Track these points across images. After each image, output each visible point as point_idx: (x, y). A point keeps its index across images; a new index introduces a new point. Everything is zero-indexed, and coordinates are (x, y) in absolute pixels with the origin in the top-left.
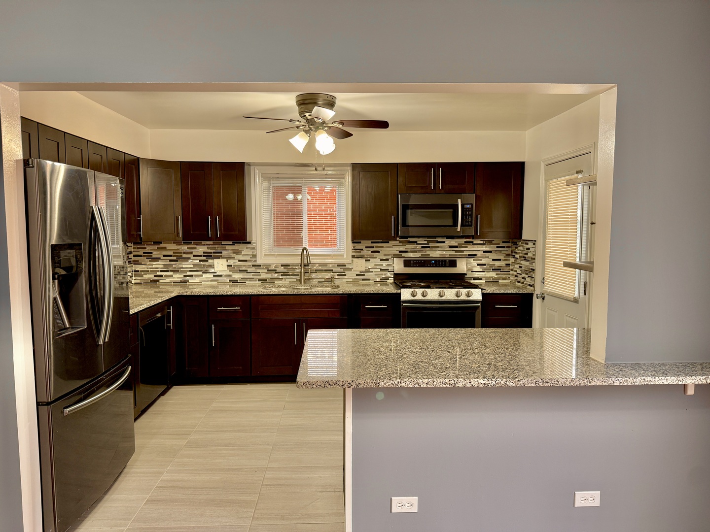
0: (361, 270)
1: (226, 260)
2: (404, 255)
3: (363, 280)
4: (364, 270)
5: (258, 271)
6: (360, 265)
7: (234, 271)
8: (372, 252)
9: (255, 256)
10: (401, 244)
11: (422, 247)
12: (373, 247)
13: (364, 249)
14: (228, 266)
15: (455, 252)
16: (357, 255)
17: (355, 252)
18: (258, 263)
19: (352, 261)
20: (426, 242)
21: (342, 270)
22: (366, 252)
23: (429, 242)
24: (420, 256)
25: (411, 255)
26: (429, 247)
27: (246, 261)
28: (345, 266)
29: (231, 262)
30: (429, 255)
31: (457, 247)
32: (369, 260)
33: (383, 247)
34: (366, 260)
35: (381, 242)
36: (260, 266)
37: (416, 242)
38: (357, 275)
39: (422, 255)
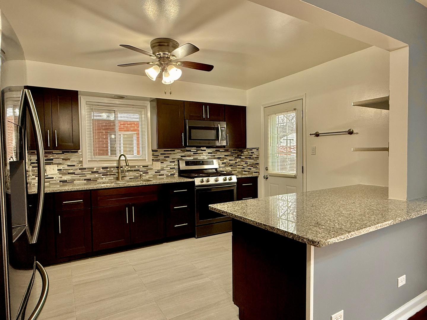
0: (158, 169)
1: (56, 165)
2: (183, 158)
3: (159, 175)
4: (160, 169)
5: (84, 173)
6: (158, 166)
7: (64, 174)
8: (165, 157)
9: (81, 162)
10: (182, 152)
11: (194, 153)
12: (165, 154)
13: (160, 155)
14: (58, 170)
15: (211, 156)
16: (156, 159)
17: (154, 158)
18: (84, 167)
19: (152, 163)
20: (196, 151)
21: (146, 170)
22: (162, 157)
25: (188, 158)
26: (197, 153)
27: (74, 166)
28: (148, 166)
29: (61, 167)
30: (197, 158)
31: (212, 153)
32: (163, 162)
33: (171, 154)
34: (161, 163)
35: (170, 151)
36: (85, 169)
37: (190, 150)
38: (155, 172)
39: (193, 158)
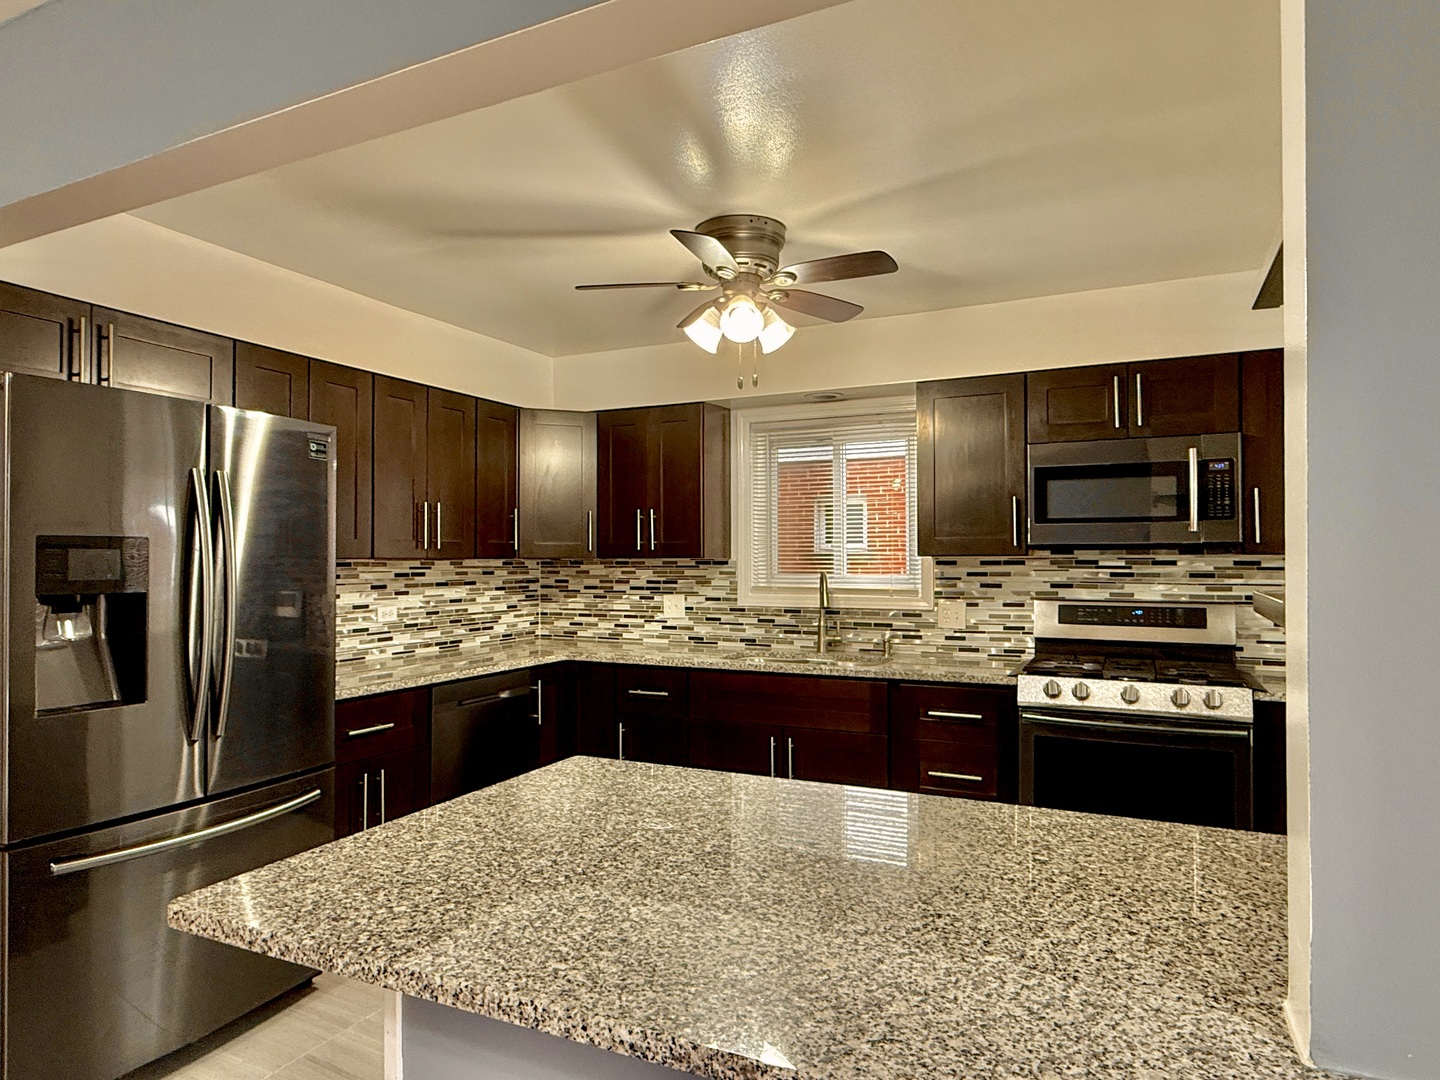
0: (957, 627)
1: (683, 596)
2: (1063, 593)
3: (961, 650)
4: (964, 628)
5: (741, 620)
6: (954, 615)
7: (698, 621)
8: (982, 586)
9: (734, 590)
10: (1055, 567)
11: (1112, 574)
12: (985, 574)
13: (965, 577)
14: (687, 608)
15: (1208, 589)
16: (949, 591)
17: (943, 586)
18: (740, 604)
19: (936, 605)
20: (1123, 564)
21: (912, 626)
22: (969, 586)
23: (1130, 563)
24: (1108, 596)
25: (1084, 594)
26: (1131, 575)
27: (719, 599)
28: (920, 615)
29: (692, 601)
30: (1132, 595)
31: (1212, 576)
32: (977, 605)
33: (1009, 574)
34: (968, 605)
35: (1006, 563)
36: (744, 610)
37: (1096, 562)
38: (947, 638)
39: (1111, 594)
